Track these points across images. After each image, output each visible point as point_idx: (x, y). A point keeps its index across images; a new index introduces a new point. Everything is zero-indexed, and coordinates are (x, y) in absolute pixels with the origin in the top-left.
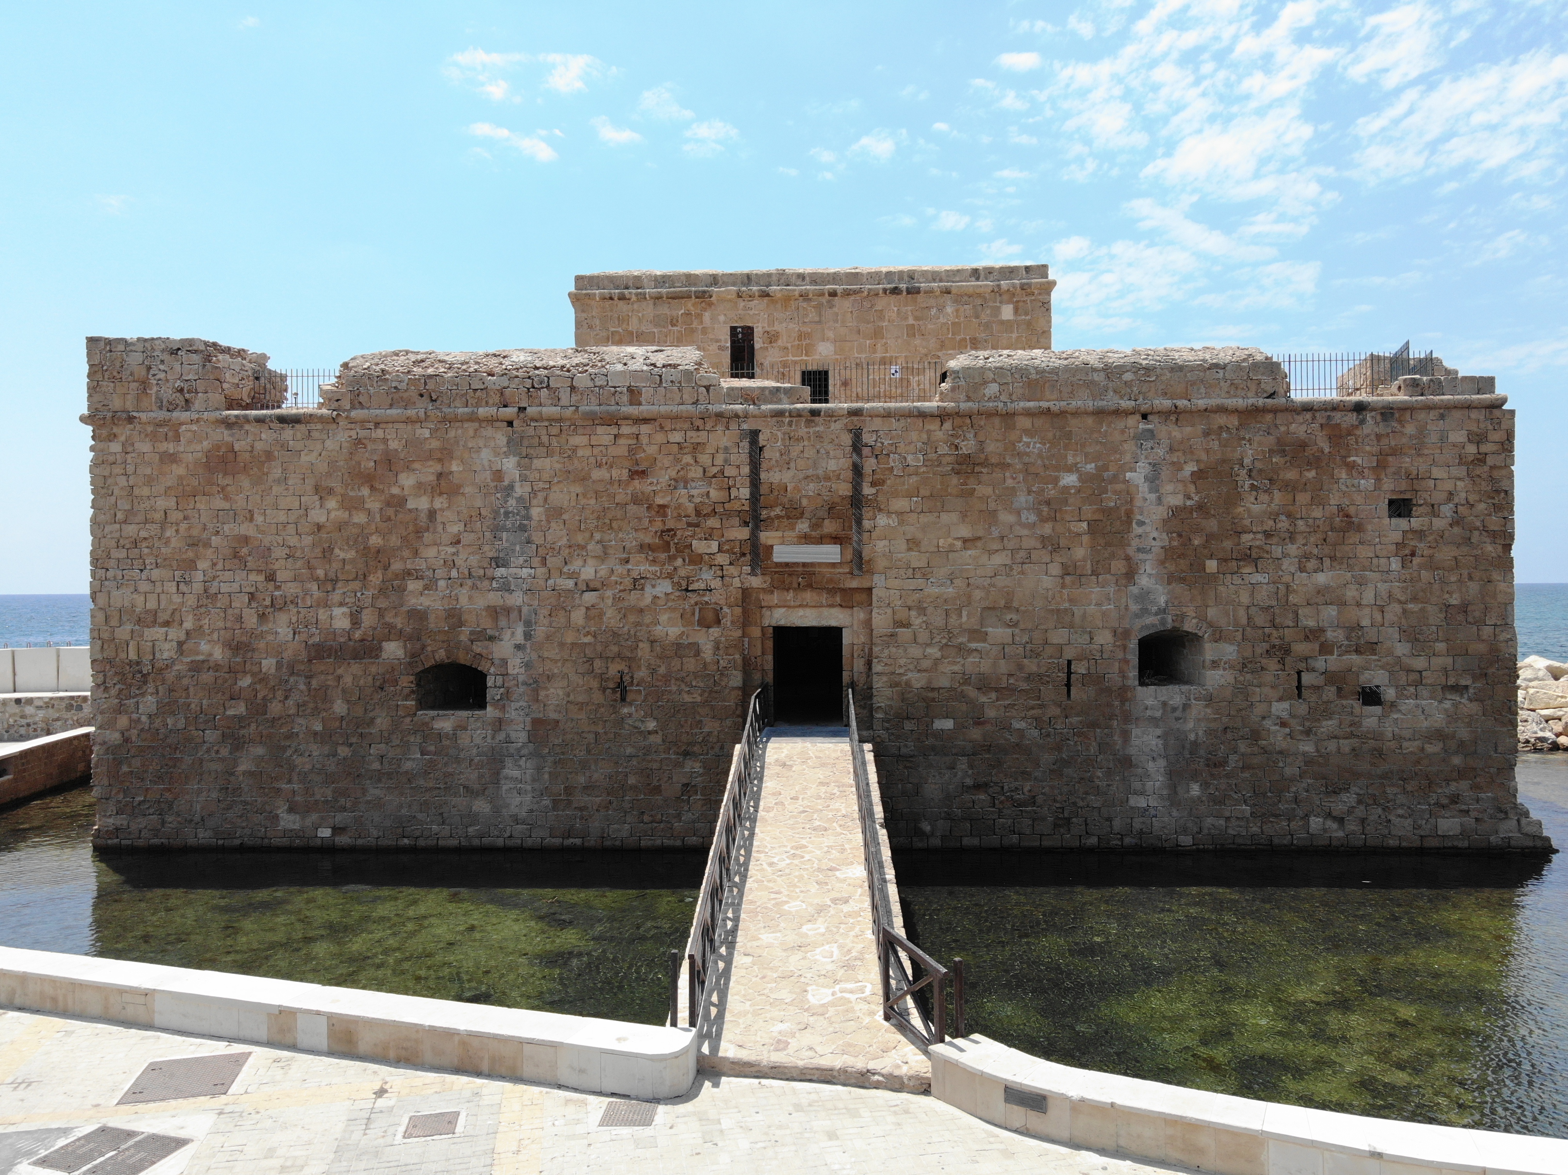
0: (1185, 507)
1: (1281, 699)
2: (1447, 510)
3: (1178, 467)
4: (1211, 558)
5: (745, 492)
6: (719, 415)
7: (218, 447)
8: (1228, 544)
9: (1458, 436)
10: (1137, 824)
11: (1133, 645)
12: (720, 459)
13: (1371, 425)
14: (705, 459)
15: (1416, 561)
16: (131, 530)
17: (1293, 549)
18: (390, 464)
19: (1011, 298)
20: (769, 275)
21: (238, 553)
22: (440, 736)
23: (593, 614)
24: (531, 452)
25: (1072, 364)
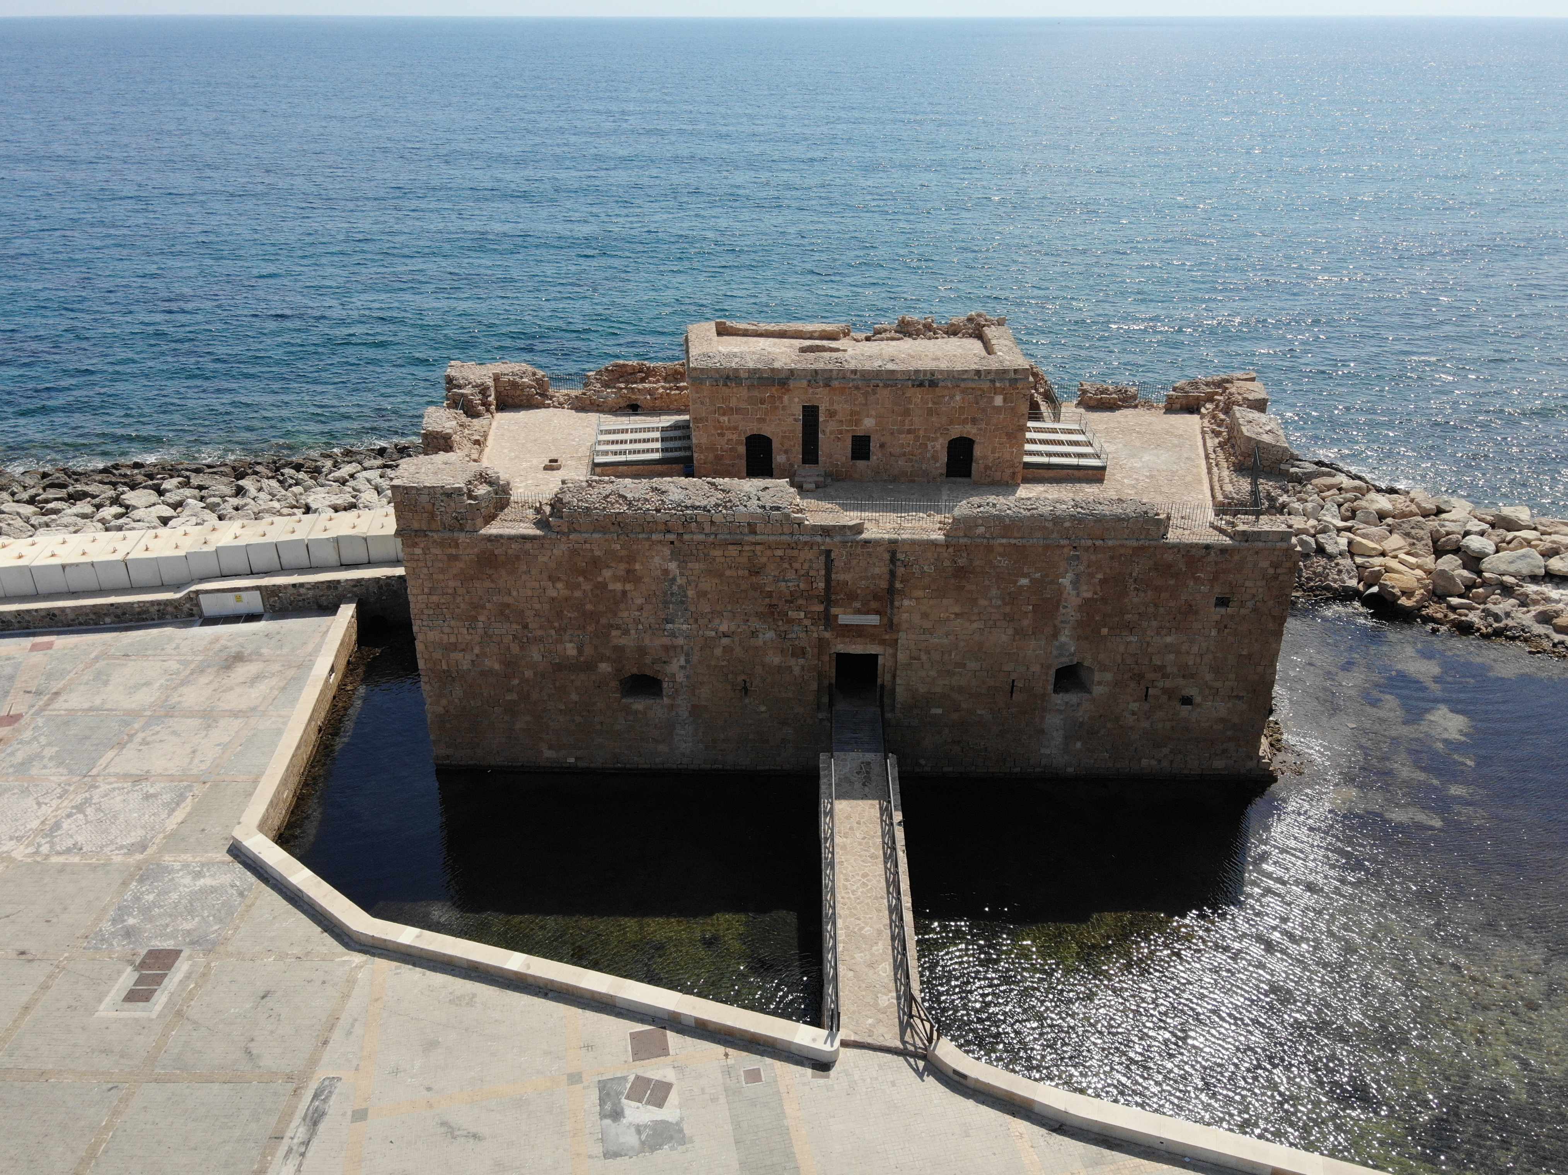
0: (1092, 599)
1: (1134, 701)
2: (1250, 604)
3: (1091, 576)
4: (1105, 627)
5: (822, 585)
6: (806, 543)
7: (485, 552)
8: (1117, 619)
9: (1265, 564)
10: (1044, 762)
11: (1053, 672)
12: (806, 566)
13: (1212, 557)
14: (797, 565)
15: (1226, 631)
16: (434, 598)
17: (1154, 624)
18: (596, 564)
19: (1002, 391)
20: (831, 371)
21: (503, 612)
22: (636, 712)
23: (727, 650)
24: (686, 559)
25: (1032, 516)
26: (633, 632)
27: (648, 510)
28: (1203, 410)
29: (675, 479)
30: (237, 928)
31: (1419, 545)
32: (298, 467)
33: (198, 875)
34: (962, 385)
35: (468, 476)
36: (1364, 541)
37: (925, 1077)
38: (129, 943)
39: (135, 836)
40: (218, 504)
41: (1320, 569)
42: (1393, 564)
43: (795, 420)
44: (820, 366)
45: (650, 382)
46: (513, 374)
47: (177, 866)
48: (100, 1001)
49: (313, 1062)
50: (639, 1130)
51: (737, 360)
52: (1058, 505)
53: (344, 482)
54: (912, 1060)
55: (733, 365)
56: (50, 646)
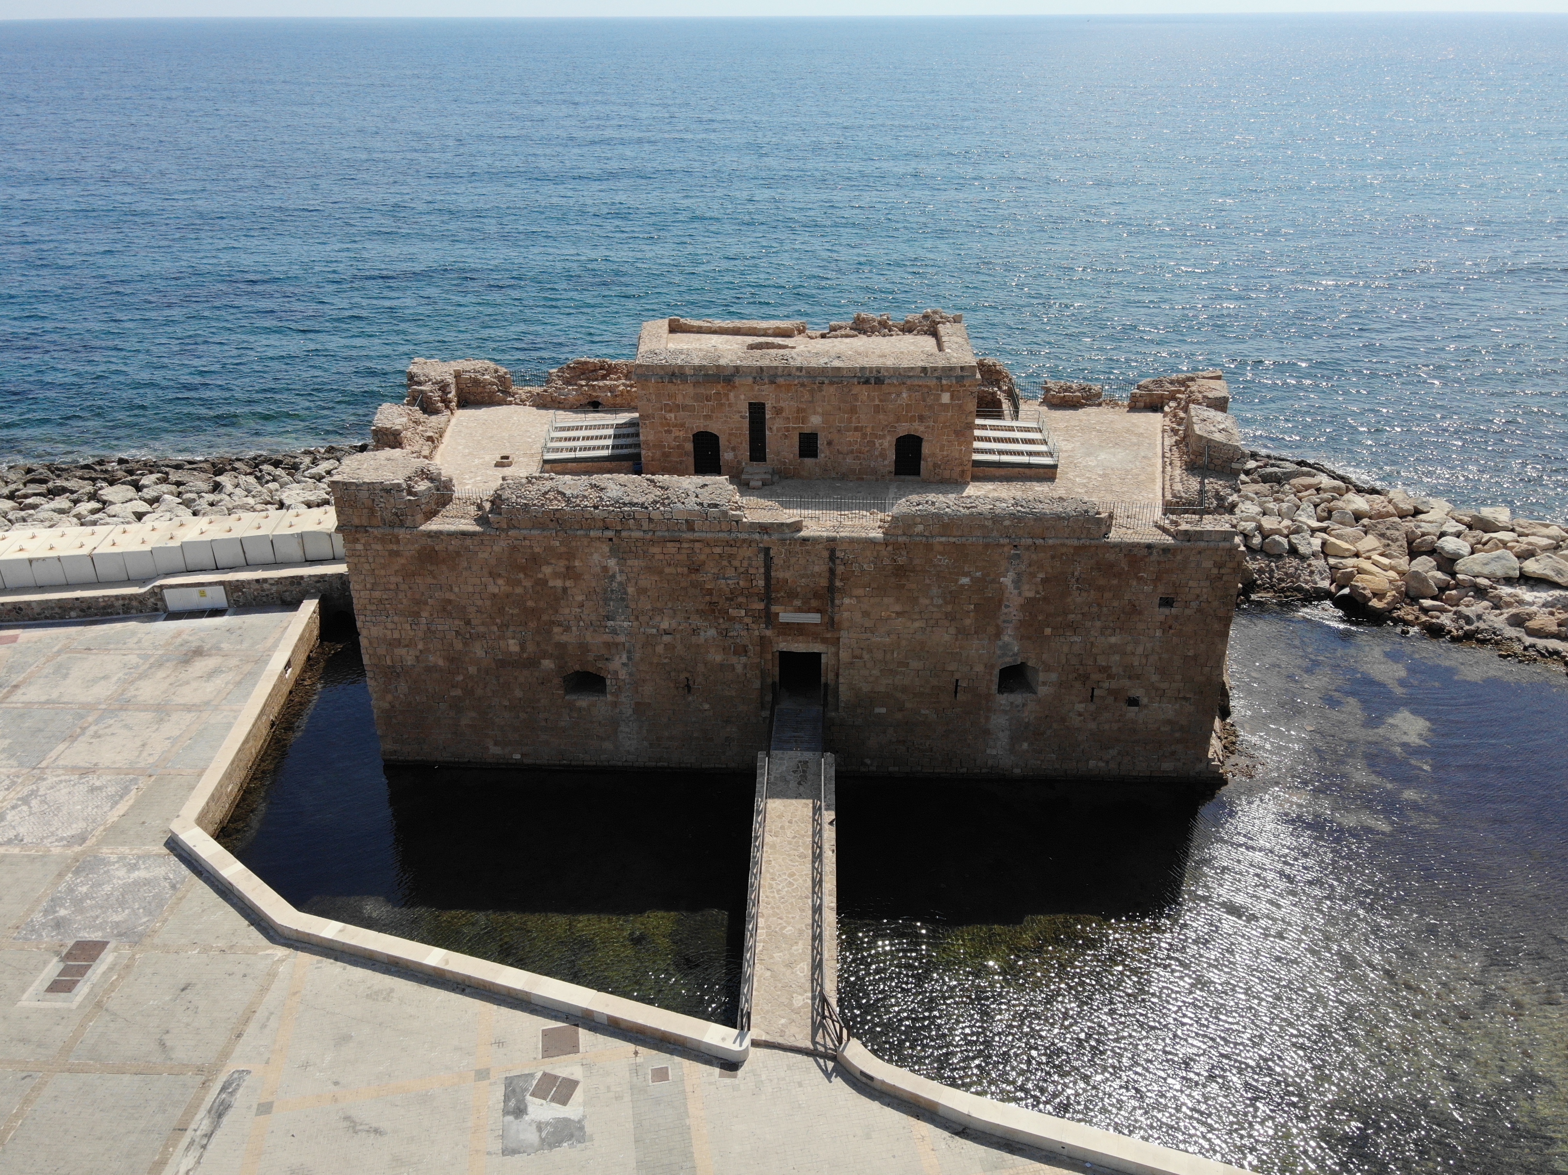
0: (1034, 598)
1: (1080, 702)
2: (1194, 605)
3: (1033, 575)
4: (1048, 626)
5: (761, 583)
6: (744, 541)
7: (425, 548)
8: (1060, 619)
9: (1208, 564)
10: (990, 763)
11: (996, 672)
12: (745, 563)
13: (1154, 557)
14: (736, 563)
15: (1171, 631)
16: (377, 594)
17: (1098, 624)
18: (535, 561)
19: (949, 388)
20: (776, 367)
21: (446, 608)
22: (580, 709)
23: (669, 647)
24: (625, 556)
25: (972, 514)
26: (574, 629)
27: (586, 506)
28: (1166, 409)
29: (615, 476)
30: (166, 920)
31: (1394, 546)
32: (277, 464)
33: (133, 867)
34: (909, 382)
35: (409, 472)
36: (1338, 542)
37: (833, 1079)
38: (58, 934)
39: (76, 829)
40: (194, 500)
41: (1292, 570)
42: (1366, 565)
43: (742, 417)
44: (765, 363)
45: (611, 379)
46: (475, 371)
47: (113, 858)
48: (24, 991)
49: (225, 1055)
50: (540, 1127)
51: (683, 357)
52: (998, 503)
53: (320, 479)
54: (821, 1061)
55: (679, 362)
56: (14, 639)
